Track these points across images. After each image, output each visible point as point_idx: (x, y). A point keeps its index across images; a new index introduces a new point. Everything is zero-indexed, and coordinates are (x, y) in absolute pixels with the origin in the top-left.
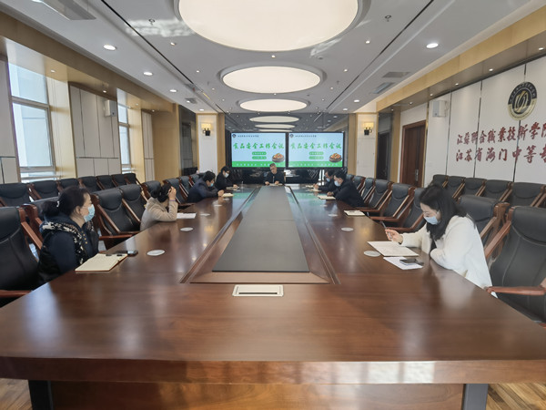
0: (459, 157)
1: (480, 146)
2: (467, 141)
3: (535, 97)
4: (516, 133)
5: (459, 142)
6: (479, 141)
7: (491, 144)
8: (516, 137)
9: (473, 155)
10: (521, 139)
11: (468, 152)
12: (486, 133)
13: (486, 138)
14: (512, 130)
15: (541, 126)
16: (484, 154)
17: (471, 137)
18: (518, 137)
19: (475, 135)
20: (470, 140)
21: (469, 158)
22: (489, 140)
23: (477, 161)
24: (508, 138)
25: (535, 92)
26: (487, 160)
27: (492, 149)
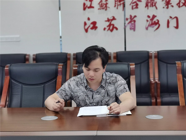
2: (104, 7)
5: (86, 7)
6: (128, 7)
7: (151, 11)
9: (119, 23)
13: (142, 4)
17: (112, 1)
20: (111, 5)
22: (147, 5)
23: (129, 31)
24: (178, 4)
26: (147, 29)
27: (154, 17)
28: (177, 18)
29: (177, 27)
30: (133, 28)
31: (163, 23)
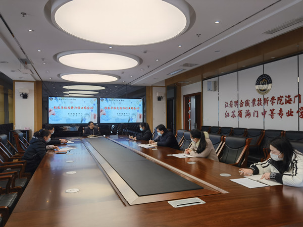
0: (227, 115)
1: (240, 108)
2: (231, 106)
3: (271, 83)
4: (262, 101)
5: (226, 106)
6: (239, 106)
7: (248, 108)
8: (262, 104)
9: (236, 114)
10: (266, 105)
11: (233, 112)
12: (244, 101)
13: (244, 105)
14: (259, 100)
15: (276, 98)
16: (244, 114)
17: (234, 104)
18: (264, 104)
19: (237, 102)
20: (233, 105)
21: (234, 116)
22: (246, 106)
23: (240, 118)
24: (258, 104)
25: (271, 80)
26: (246, 117)
27: (249, 110)
28: (257, 112)
29: (257, 116)
30: (241, 117)
31: (252, 114)
